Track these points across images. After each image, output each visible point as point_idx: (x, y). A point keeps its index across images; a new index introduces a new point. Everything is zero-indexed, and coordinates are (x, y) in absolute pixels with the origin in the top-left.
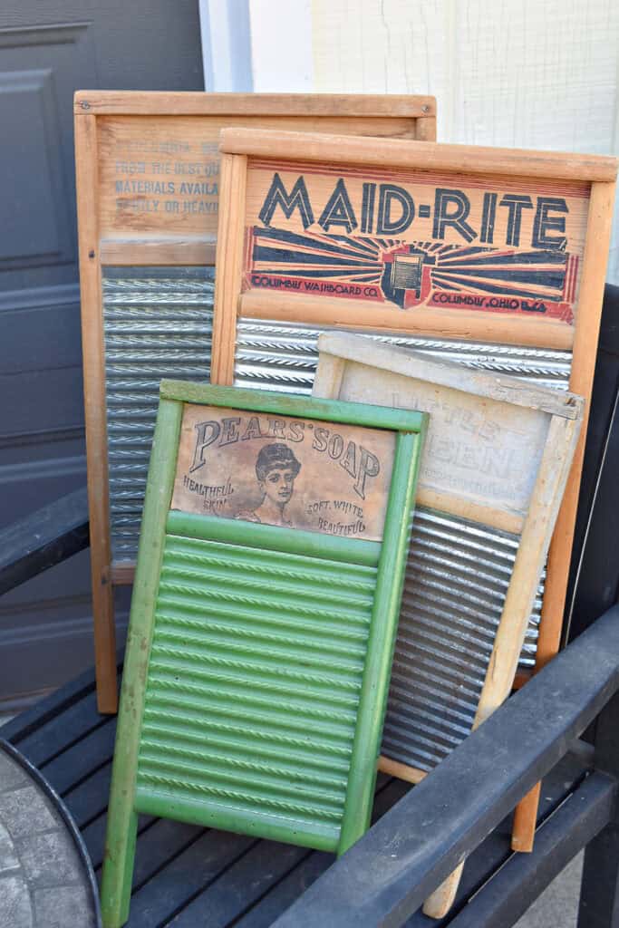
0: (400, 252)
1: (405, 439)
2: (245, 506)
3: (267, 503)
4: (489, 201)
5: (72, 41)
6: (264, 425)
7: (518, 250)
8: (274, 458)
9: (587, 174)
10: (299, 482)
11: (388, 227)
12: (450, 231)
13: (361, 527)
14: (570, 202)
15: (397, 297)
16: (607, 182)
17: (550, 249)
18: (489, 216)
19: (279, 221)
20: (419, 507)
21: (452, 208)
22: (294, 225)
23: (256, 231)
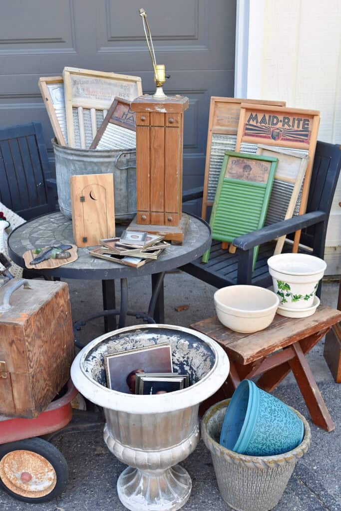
0: (276, 129)
1: (273, 163)
2: (240, 177)
3: (244, 176)
4: (294, 119)
5: (203, 93)
6: (245, 161)
7: (299, 129)
8: (247, 167)
9: (312, 113)
10: (251, 172)
11: (273, 124)
12: (286, 125)
13: (263, 181)
14: (310, 120)
15: (274, 139)
16: (317, 115)
17: (306, 129)
18: (294, 122)
19: (251, 122)
20: (275, 179)
21: (286, 121)
22: (254, 123)
23: (247, 124)
